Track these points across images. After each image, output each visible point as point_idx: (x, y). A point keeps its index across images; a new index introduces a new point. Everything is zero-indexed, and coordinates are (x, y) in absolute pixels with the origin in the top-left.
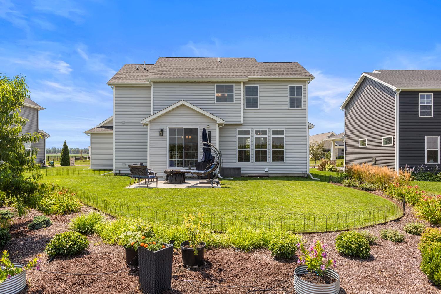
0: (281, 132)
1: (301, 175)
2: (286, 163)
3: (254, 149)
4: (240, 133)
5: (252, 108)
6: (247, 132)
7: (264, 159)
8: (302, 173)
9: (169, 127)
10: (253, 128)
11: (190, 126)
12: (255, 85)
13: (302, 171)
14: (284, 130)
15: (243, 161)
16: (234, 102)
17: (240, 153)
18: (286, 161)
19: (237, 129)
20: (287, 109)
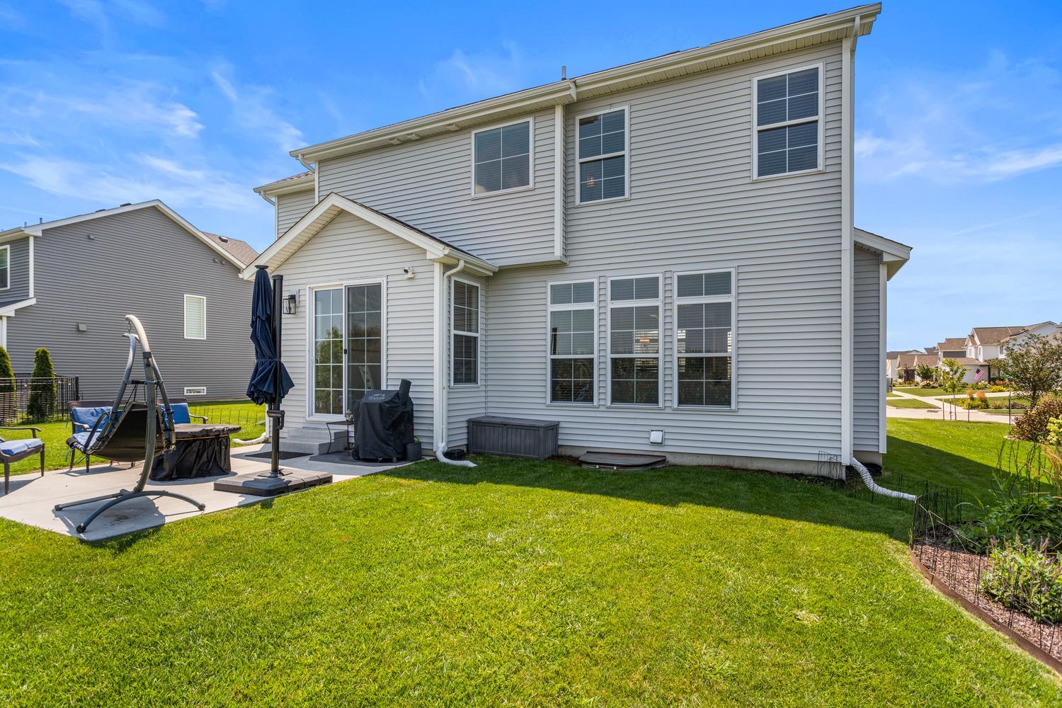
0: (720, 283)
1: (813, 470)
2: (741, 413)
3: (610, 356)
4: (560, 294)
5: (603, 200)
6: (584, 292)
7: (650, 396)
8: (815, 458)
9: (312, 286)
10: (607, 273)
11: (361, 278)
12: (613, 110)
13: (816, 451)
14: (729, 273)
15: (569, 400)
16: (531, 185)
17: (559, 368)
18: (741, 406)
19: (550, 284)
20: (747, 181)
